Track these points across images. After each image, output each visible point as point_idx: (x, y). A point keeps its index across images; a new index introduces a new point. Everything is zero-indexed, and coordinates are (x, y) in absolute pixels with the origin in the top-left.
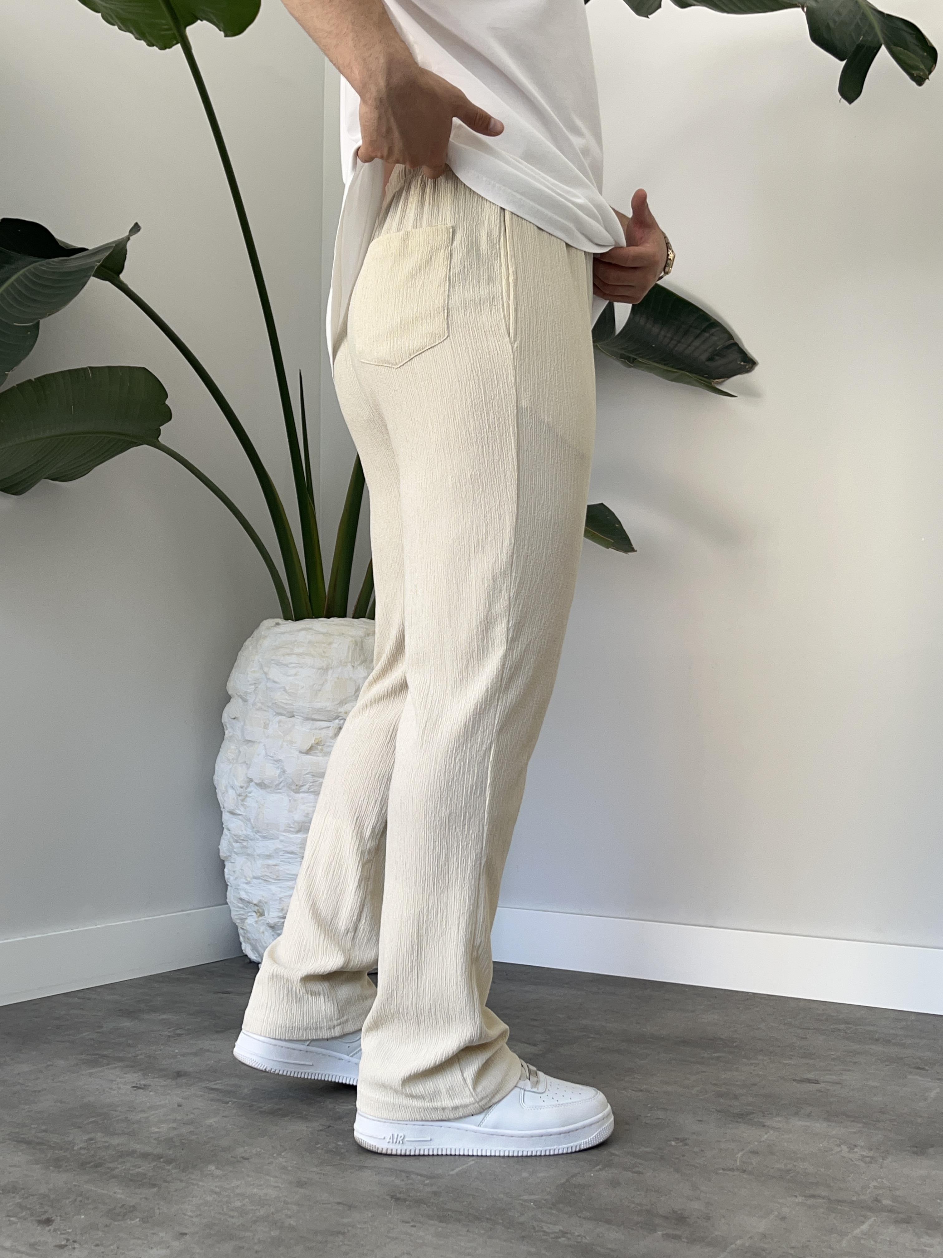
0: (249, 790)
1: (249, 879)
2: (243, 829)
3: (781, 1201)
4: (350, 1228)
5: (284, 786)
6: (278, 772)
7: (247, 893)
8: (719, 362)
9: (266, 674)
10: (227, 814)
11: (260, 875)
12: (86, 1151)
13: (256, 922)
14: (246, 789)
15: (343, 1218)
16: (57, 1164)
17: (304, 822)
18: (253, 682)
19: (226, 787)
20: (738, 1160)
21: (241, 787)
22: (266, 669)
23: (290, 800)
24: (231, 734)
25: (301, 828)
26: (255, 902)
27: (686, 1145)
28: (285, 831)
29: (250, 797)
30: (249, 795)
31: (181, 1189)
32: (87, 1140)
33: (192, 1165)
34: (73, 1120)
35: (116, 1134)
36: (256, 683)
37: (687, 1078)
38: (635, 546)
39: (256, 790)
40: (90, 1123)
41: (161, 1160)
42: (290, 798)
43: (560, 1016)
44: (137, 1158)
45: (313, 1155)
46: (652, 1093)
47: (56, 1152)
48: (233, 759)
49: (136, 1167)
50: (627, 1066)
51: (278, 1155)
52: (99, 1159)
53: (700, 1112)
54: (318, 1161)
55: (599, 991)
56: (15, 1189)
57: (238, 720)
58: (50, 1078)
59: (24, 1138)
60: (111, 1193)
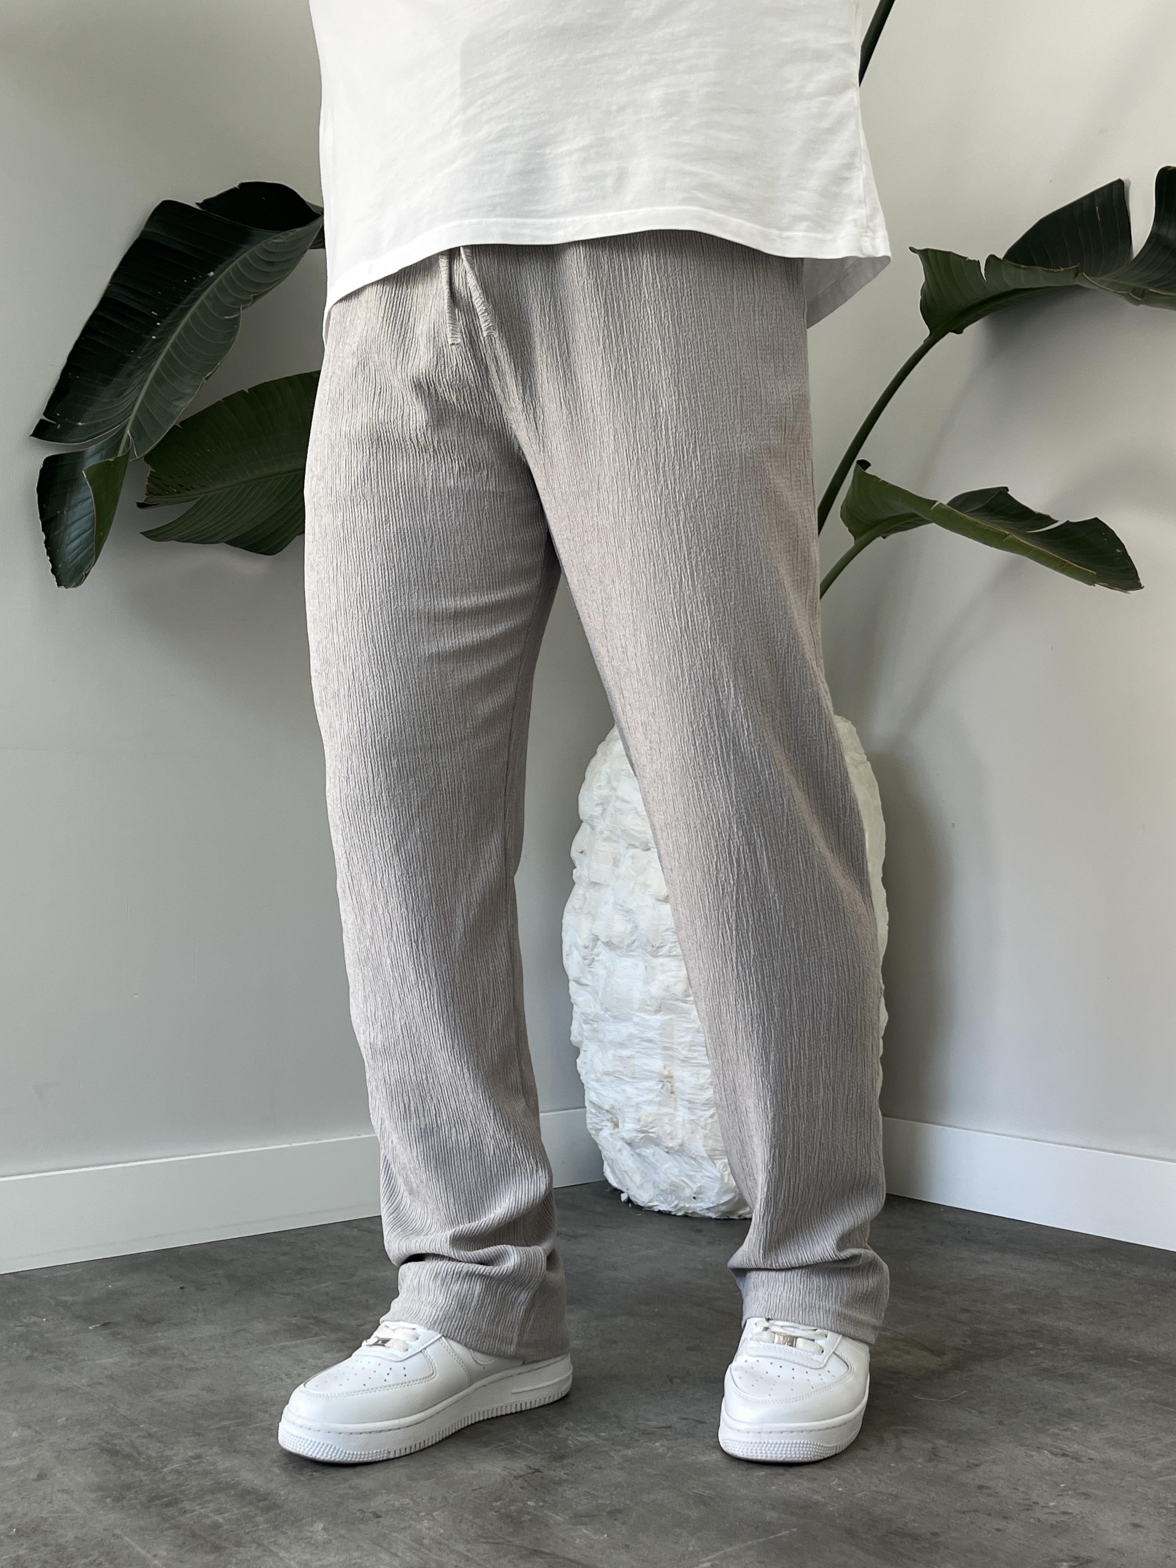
0: (596, 951)
1: (599, 1075)
2: (592, 1005)
5: (637, 947)
6: (630, 927)
7: (597, 1093)
9: (614, 789)
10: (573, 983)
11: (611, 1070)
13: (612, 1134)
14: (592, 949)
16: (122, 1494)
17: (663, 998)
18: (599, 802)
19: (570, 947)
21: (586, 947)
22: (614, 784)
23: (646, 967)
24: (578, 874)
25: (660, 1007)
26: (607, 1108)
28: (639, 1010)
29: (598, 961)
30: (596, 958)
31: (249, 1561)
32: (191, 1457)
33: (295, 1518)
34: (201, 1422)
35: (236, 1451)
36: (604, 803)
37: (1158, 1439)
38: (1142, 582)
39: (604, 952)
40: (218, 1429)
41: (261, 1504)
42: (647, 964)
43: (1010, 1306)
44: (233, 1496)
45: (477, 1521)
46: (1081, 1462)
47: (137, 1473)
48: (580, 908)
49: (219, 1512)
50: (1066, 1406)
51: (427, 1514)
52: (182, 1492)
53: (1145, 1508)
54: (477, 1532)
55: (1097, 1269)
56: (34, 1531)
57: (585, 854)
58: (227, 1349)
59: (116, 1445)
60: (149, 1556)
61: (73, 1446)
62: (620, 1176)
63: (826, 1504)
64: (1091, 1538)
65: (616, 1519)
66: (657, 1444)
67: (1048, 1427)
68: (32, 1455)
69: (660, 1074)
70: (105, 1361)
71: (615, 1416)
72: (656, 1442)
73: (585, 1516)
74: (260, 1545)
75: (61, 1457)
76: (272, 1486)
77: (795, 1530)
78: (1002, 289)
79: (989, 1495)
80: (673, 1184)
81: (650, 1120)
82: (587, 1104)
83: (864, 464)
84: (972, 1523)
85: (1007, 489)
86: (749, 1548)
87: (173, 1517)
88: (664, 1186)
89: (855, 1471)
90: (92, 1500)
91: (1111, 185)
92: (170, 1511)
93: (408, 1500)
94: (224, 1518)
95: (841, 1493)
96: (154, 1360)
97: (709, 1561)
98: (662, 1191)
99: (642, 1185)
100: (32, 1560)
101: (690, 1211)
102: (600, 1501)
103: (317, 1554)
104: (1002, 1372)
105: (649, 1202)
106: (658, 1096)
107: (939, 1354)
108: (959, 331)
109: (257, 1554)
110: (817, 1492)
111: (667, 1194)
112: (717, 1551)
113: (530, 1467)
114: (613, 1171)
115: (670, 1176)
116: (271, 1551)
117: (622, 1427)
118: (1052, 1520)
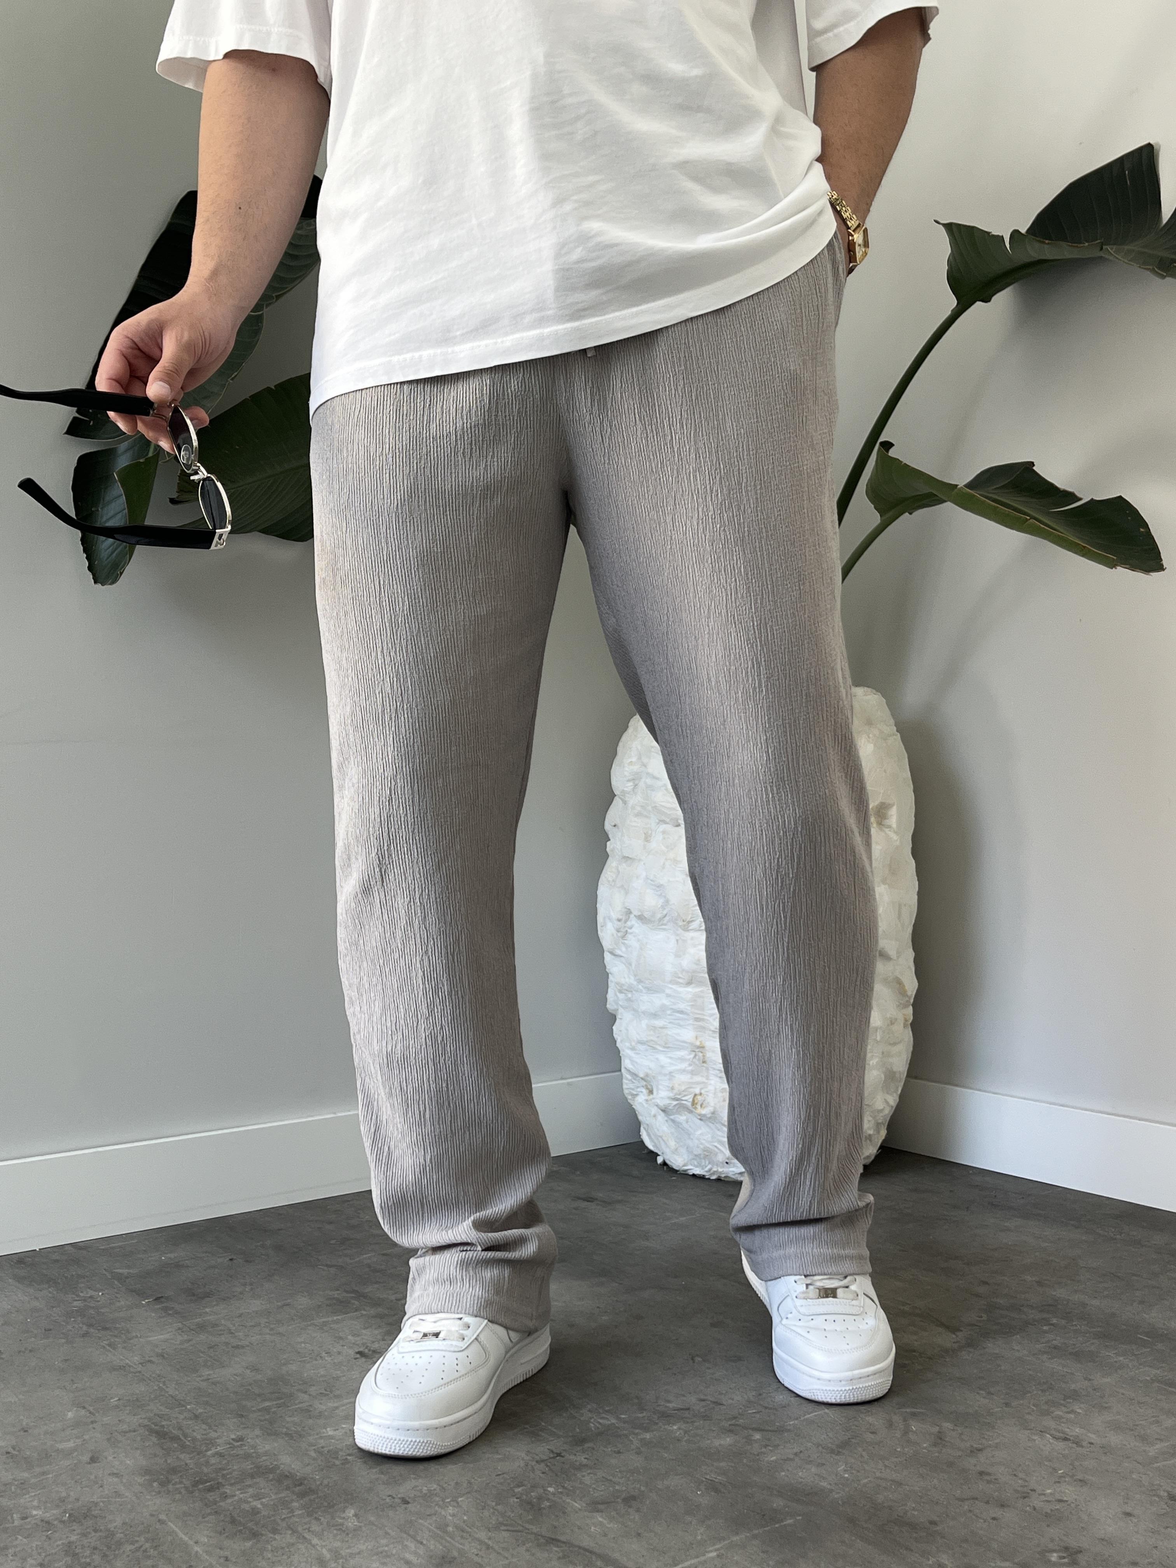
0: (629, 924)
1: (633, 1044)
2: (626, 976)
5: (669, 921)
6: (661, 901)
7: (632, 1061)
9: (643, 765)
10: (608, 953)
11: (645, 1039)
12: (217, 1461)
13: (647, 1100)
14: (625, 922)
16: (167, 1477)
17: (694, 971)
18: (630, 777)
19: (604, 918)
21: (619, 920)
22: (645, 760)
23: (677, 941)
24: (613, 848)
25: (692, 979)
26: (642, 1075)
28: (671, 982)
29: (631, 933)
30: (629, 931)
31: (283, 1548)
32: (233, 1439)
33: (329, 1503)
34: (244, 1403)
35: (276, 1434)
36: (635, 779)
37: (1158, 1422)
38: (1165, 563)
39: (636, 925)
40: (259, 1410)
41: (297, 1489)
42: (678, 938)
43: (1029, 1278)
44: (271, 1480)
45: (499, 1507)
46: (1082, 1447)
47: (182, 1456)
48: (613, 881)
49: (258, 1497)
50: (1073, 1386)
51: (452, 1501)
52: (224, 1476)
53: (1138, 1496)
54: (498, 1520)
55: (1118, 1236)
56: (86, 1516)
57: (618, 828)
58: (272, 1326)
59: (163, 1426)
60: (191, 1543)
61: (125, 1427)
62: (656, 1141)
63: (831, 1491)
64: (1082, 1528)
65: (630, 1507)
66: (675, 1427)
67: (1052, 1409)
68: (86, 1437)
69: (691, 1044)
70: (156, 1338)
71: (637, 1397)
72: (674, 1424)
73: (603, 1503)
74: (294, 1531)
75: (113, 1440)
76: (308, 1469)
77: (800, 1518)
78: (1028, 260)
79: (989, 1482)
80: (706, 1150)
81: (683, 1088)
82: (623, 1070)
83: (888, 445)
84: (970, 1511)
85: (1032, 464)
86: (755, 1537)
87: (215, 1503)
88: (698, 1151)
89: (862, 1456)
90: (140, 1484)
91: (1141, 149)
92: (211, 1496)
93: (435, 1486)
94: (262, 1504)
95: (847, 1479)
96: (203, 1337)
97: (716, 1550)
98: (696, 1155)
99: (676, 1149)
100: (83, 1547)
101: (723, 1176)
102: (617, 1487)
103: (348, 1541)
104: (1014, 1349)
105: (684, 1166)
106: (690, 1065)
107: (954, 1330)
108: (987, 300)
109: (291, 1541)
110: (824, 1478)
111: (700, 1159)
112: (724, 1539)
113: (552, 1452)
114: (649, 1135)
115: (703, 1142)
116: (305, 1538)
117: (642, 1409)
118: (1048, 1508)
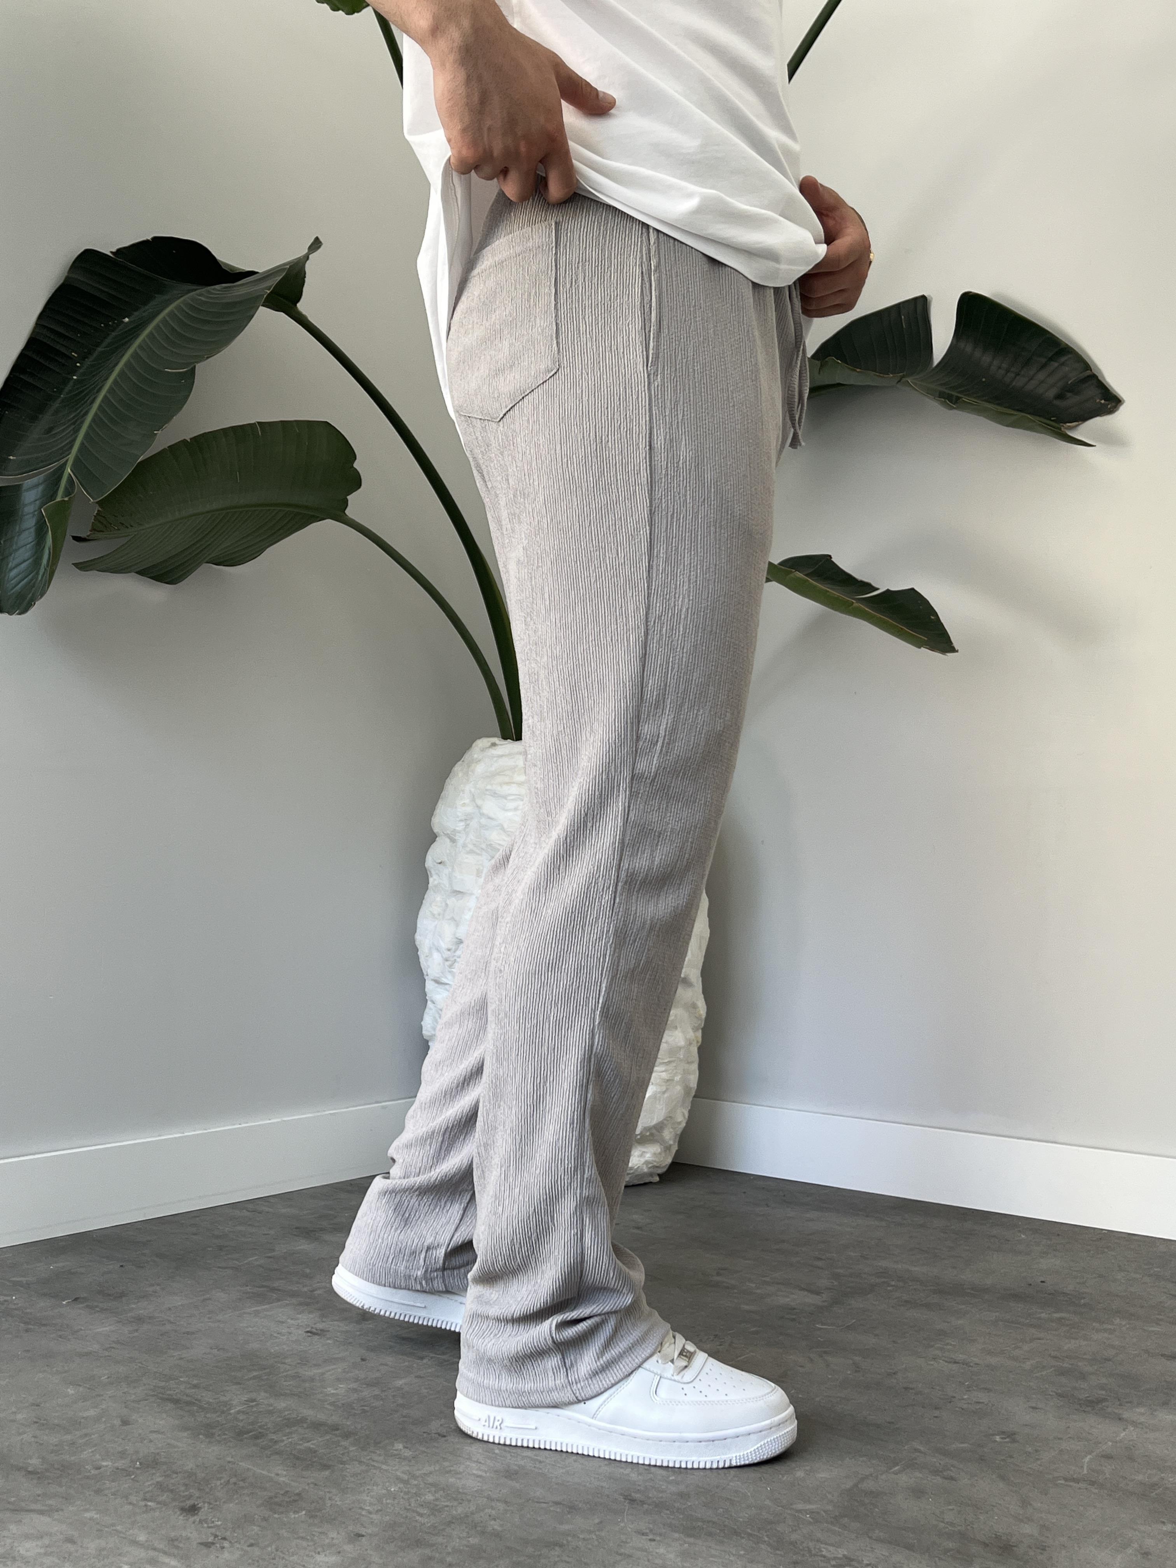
3: (1142, 1528)
4: (569, 1539)
8: (1072, 400)
9: (478, 807)
10: (433, 983)
12: (245, 1417)
15: (561, 1523)
16: (208, 1431)
18: (463, 818)
19: (430, 948)
20: (1085, 1467)
21: (449, 950)
22: (479, 802)
24: (436, 882)
27: (1014, 1441)
30: (458, 960)
31: (360, 1474)
32: (246, 1400)
33: (374, 1441)
34: (232, 1374)
35: (283, 1395)
36: (467, 819)
38: (956, 645)
40: (252, 1378)
41: (337, 1433)
43: (852, 1254)
44: (307, 1428)
46: (972, 1366)
47: (208, 1415)
48: (439, 914)
49: (305, 1440)
50: (938, 1327)
52: (261, 1427)
53: (1034, 1396)
56: (156, 1463)
57: (445, 865)
58: (208, 1316)
59: (170, 1395)
60: (273, 1475)
61: (133, 1397)
64: (1006, 1419)
67: (932, 1343)
68: (103, 1407)
70: (102, 1330)
74: (360, 1462)
75: (130, 1406)
76: (335, 1418)
79: (915, 1394)
85: (829, 556)
91: (915, 299)
94: (314, 1444)
96: (147, 1327)
100: (174, 1484)
103: (414, 1465)
104: (874, 1304)
118: (972, 1408)
